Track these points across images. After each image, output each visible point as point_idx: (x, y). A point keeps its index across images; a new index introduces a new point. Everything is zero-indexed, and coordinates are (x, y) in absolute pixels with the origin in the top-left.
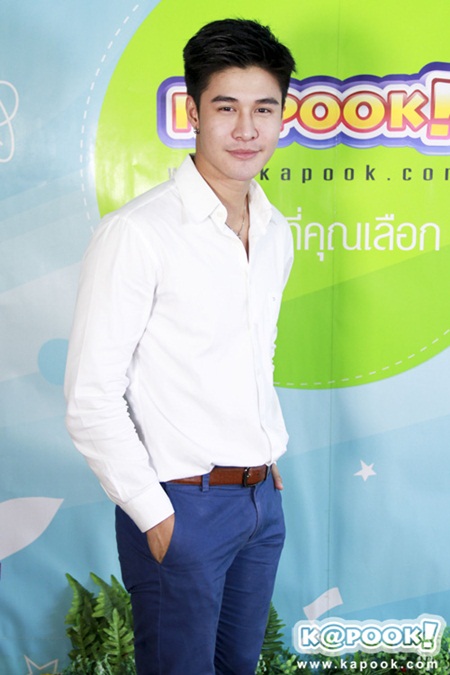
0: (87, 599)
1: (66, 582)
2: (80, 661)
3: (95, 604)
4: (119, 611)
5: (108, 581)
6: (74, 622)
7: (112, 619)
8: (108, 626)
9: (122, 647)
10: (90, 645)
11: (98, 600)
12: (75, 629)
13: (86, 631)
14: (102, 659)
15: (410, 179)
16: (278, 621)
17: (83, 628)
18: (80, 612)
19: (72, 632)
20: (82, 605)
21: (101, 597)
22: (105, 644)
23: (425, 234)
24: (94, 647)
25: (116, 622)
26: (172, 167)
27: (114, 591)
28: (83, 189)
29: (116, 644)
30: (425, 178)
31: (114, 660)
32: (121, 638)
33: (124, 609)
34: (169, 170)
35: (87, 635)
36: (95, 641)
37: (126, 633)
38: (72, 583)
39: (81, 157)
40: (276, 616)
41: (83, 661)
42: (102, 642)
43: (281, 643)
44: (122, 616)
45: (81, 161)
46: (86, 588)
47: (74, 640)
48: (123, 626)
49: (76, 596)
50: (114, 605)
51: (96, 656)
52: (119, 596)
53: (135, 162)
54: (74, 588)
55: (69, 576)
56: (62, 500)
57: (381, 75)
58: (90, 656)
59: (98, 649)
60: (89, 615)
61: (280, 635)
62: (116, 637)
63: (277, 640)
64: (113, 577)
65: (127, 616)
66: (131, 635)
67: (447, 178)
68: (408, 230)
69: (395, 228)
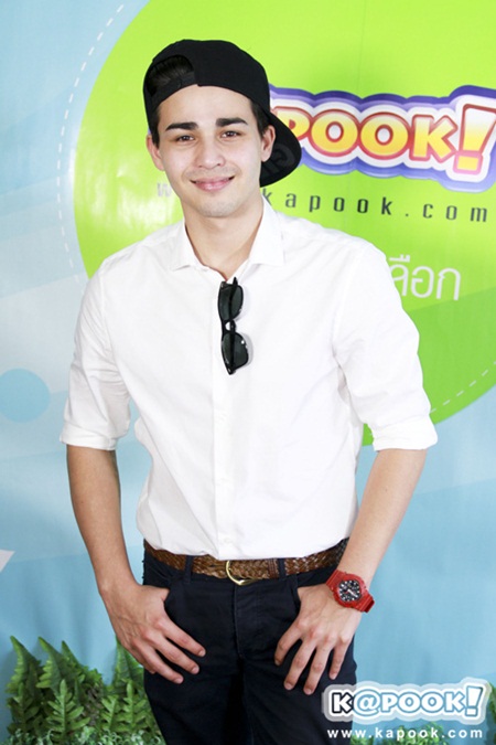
0: (32, 665)
1: (10, 646)
2: (18, 736)
3: (41, 673)
4: (68, 683)
5: (58, 648)
6: (16, 692)
7: (59, 692)
8: (53, 699)
9: (68, 723)
10: (32, 719)
11: (45, 669)
12: (17, 699)
13: (30, 702)
14: (43, 736)
15: (430, 216)
17: (25, 700)
18: (24, 681)
19: (12, 702)
20: (27, 673)
21: (48, 665)
22: (48, 719)
23: (444, 281)
24: (36, 721)
25: (62, 696)
26: (162, 183)
27: (63, 660)
28: (59, 200)
29: (62, 720)
30: (448, 217)
31: (58, 737)
32: (67, 713)
33: (73, 681)
34: (159, 185)
35: (30, 707)
36: (37, 715)
37: (74, 708)
38: (17, 647)
39: (59, 163)
41: (23, 737)
42: (45, 716)
44: (71, 689)
45: (59, 167)
46: (33, 654)
47: (15, 712)
48: (71, 699)
49: (20, 662)
50: (63, 676)
51: (37, 732)
52: (69, 666)
53: (120, 173)
54: (19, 653)
55: (14, 640)
56: (12, 553)
57: (406, 95)
58: (31, 732)
59: (40, 724)
60: (33, 684)
62: (63, 712)
64: (64, 643)
65: (76, 689)
66: (79, 711)
67: (472, 219)
68: (424, 275)
69: (411, 271)
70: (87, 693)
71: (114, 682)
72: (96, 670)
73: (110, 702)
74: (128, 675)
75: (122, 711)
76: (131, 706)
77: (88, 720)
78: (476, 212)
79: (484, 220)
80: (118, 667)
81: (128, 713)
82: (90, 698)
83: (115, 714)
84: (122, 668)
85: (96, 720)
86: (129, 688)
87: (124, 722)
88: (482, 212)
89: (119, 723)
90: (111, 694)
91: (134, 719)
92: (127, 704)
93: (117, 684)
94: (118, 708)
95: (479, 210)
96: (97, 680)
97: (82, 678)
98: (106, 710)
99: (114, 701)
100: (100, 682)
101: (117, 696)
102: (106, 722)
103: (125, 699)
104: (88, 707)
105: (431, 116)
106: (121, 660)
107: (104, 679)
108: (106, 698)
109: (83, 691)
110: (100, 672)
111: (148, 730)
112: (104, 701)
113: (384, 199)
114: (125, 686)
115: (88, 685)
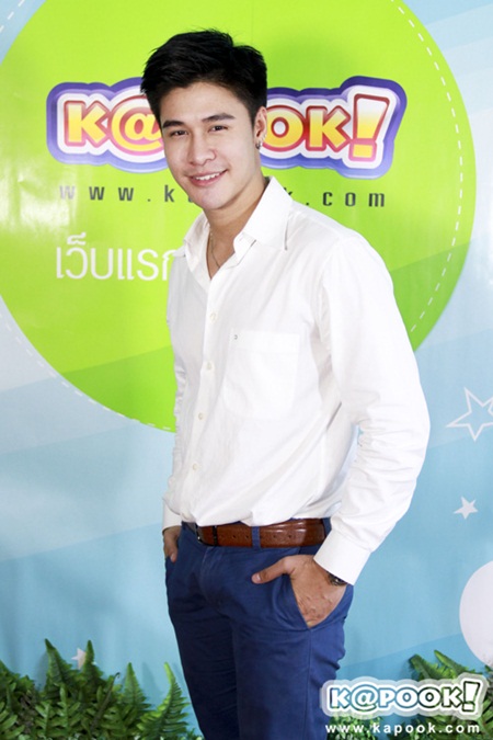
15: (330, 204)
16: (182, 699)
26: (64, 186)
30: (347, 203)
34: (61, 188)
37: (7, 717)
40: (179, 693)
43: (185, 724)
48: (3, 709)
53: (21, 178)
57: (299, 89)
61: (184, 715)
63: (181, 721)
65: (8, 697)
66: (13, 720)
67: (370, 205)
70: (19, 700)
71: (46, 687)
72: (27, 677)
73: (43, 708)
74: (60, 679)
75: (57, 716)
76: (65, 710)
77: (22, 728)
78: (374, 197)
79: (382, 205)
80: (49, 671)
81: (63, 718)
82: (23, 706)
83: (50, 719)
84: (54, 672)
85: (31, 727)
86: (62, 692)
87: (59, 727)
88: (380, 197)
89: (54, 728)
90: (44, 699)
91: (69, 722)
92: (61, 708)
93: (50, 689)
94: (53, 713)
95: (377, 195)
96: (28, 687)
97: (14, 686)
98: (40, 716)
99: (47, 707)
100: (32, 688)
101: (50, 701)
102: (41, 728)
103: (59, 703)
104: (22, 714)
106: (52, 665)
107: (36, 685)
108: (39, 704)
109: (16, 699)
110: (31, 678)
111: (84, 732)
112: (37, 708)
114: (58, 689)
115: (20, 693)
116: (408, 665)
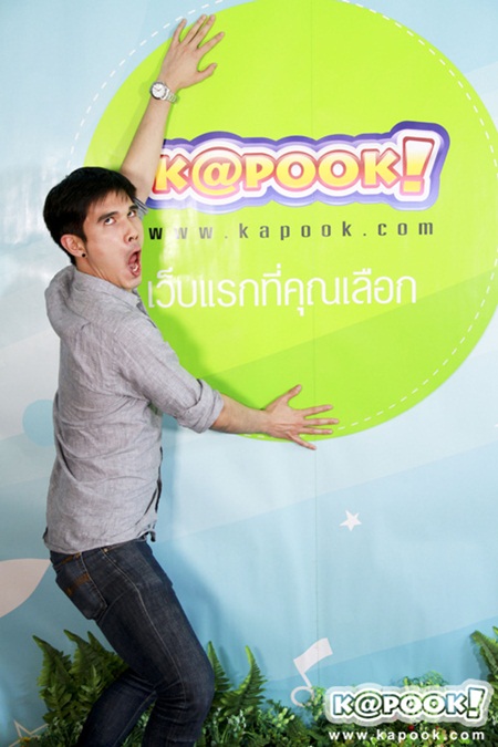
12: (50, 690)
19: (46, 693)
20: (53, 665)
47: (49, 702)
55: (37, 639)
64: (90, 633)
67: (420, 233)
68: (384, 284)
69: (373, 282)
79: (431, 233)
95: (426, 225)
105: (377, 150)
113: (344, 223)
116: (469, 640)
